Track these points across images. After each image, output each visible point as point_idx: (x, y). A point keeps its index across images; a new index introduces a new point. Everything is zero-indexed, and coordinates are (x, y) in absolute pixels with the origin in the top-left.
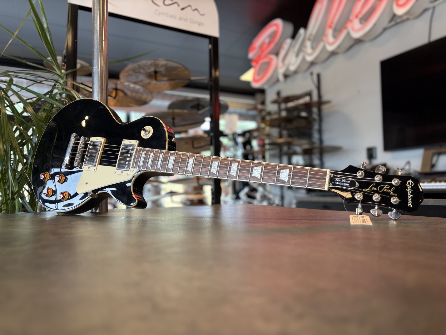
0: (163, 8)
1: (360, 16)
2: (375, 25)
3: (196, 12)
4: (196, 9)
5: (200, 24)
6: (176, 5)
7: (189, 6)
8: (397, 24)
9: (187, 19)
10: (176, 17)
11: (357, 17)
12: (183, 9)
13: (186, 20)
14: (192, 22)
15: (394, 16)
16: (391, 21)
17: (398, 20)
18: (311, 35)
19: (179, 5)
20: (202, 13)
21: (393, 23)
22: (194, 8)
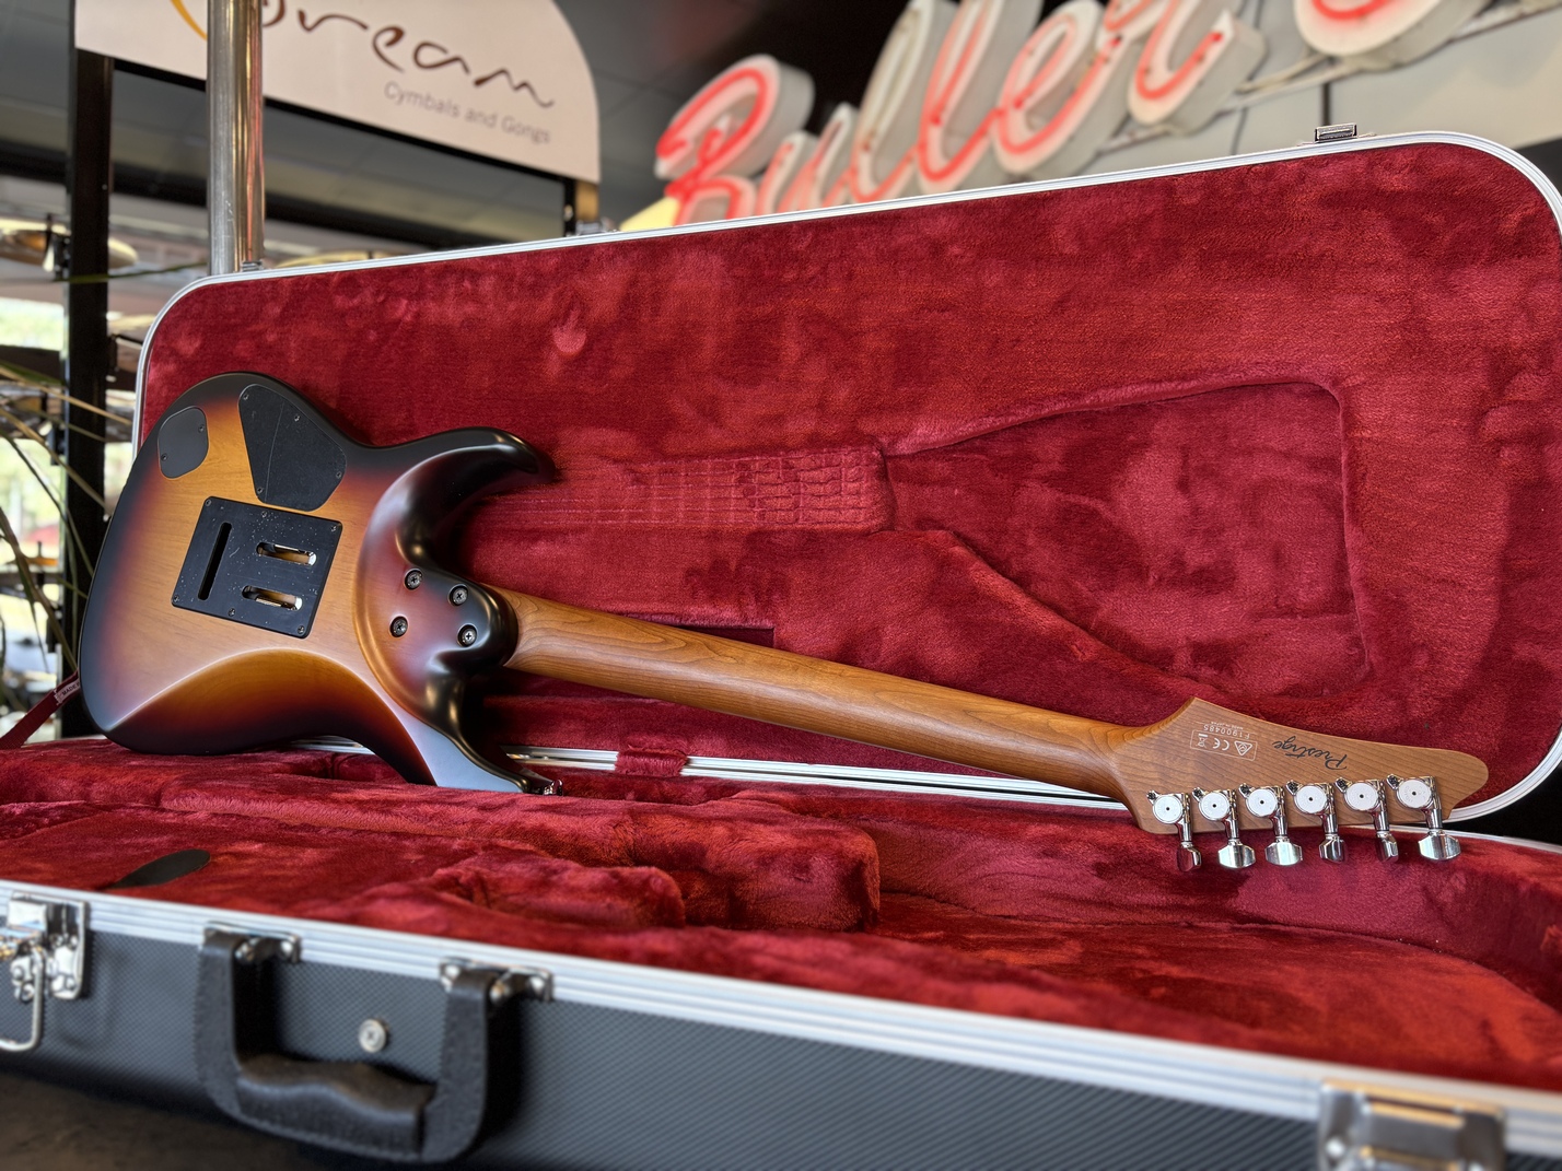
0: (415, 79)
1: (1029, 103)
2: (1071, 139)
3: (524, 91)
4: (524, 85)
5: (539, 136)
6: (457, 66)
7: (503, 72)
8: (1135, 143)
9: (494, 117)
10: (455, 108)
11: (1018, 104)
12: (479, 82)
13: (490, 121)
14: (511, 129)
15: (1128, 118)
16: (1117, 133)
17: (1141, 134)
18: (872, 134)
19: (466, 69)
20: (546, 100)
21: (1124, 139)
22: (517, 82)
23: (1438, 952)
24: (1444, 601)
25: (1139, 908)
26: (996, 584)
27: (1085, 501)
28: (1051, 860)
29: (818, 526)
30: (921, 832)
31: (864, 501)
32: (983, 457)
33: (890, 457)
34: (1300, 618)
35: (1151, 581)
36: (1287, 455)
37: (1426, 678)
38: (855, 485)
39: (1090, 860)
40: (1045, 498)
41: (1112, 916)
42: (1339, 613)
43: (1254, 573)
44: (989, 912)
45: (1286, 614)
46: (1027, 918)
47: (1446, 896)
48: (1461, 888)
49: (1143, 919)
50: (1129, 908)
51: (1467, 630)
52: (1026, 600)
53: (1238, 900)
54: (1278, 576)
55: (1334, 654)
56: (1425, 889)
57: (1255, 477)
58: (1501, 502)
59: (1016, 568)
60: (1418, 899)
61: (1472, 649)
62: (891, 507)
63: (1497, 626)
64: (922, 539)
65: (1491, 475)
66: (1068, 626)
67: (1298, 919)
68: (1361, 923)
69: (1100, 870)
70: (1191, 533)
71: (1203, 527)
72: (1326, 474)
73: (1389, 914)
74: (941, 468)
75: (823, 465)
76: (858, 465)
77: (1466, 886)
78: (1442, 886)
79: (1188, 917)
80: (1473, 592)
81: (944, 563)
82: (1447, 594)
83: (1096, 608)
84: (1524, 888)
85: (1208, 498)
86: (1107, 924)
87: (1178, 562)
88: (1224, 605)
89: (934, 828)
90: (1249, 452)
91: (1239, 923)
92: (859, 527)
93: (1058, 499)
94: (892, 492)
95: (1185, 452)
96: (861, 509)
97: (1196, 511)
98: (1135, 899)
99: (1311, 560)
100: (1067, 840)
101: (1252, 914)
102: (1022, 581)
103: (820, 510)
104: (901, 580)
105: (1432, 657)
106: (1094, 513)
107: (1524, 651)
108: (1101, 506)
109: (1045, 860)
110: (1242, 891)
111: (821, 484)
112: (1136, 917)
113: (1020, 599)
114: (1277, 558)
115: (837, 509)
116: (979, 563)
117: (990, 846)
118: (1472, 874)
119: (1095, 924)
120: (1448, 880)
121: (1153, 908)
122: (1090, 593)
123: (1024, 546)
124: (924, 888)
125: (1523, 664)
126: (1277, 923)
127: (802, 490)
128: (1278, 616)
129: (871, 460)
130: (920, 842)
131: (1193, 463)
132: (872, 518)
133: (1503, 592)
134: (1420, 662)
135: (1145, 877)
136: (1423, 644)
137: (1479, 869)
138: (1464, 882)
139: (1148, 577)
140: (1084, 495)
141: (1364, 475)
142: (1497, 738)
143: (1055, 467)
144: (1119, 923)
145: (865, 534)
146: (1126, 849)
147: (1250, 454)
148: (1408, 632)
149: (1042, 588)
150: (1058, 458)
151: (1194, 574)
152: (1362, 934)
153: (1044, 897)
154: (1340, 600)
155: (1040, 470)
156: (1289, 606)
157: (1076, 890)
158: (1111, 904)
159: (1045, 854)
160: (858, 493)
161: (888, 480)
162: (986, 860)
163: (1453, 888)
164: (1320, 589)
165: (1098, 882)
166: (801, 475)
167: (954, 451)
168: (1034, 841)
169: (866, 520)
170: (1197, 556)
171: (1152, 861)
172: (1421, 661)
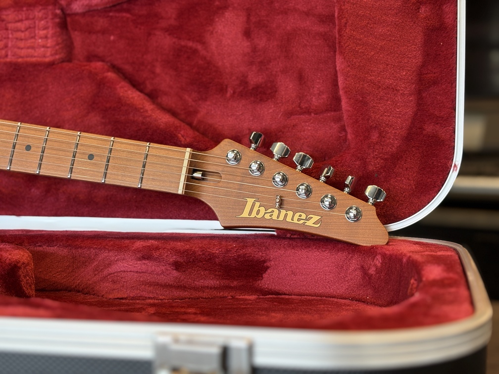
23: (367, 304)
24: (387, 100)
25: (203, 288)
26: (133, 96)
27: (190, 44)
28: (146, 262)
29: (20, 60)
30: (74, 251)
31: (50, 43)
32: (128, 15)
33: (69, 15)
34: (313, 115)
35: (228, 95)
36: (307, 14)
37: (377, 147)
38: (45, 32)
39: (171, 260)
40: (166, 41)
41: (186, 294)
42: (335, 111)
43: (287, 88)
44: (111, 296)
45: (305, 112)
46: (133, 298)
47: (372, 271)
48: (379, 265)
49: (205, 295)
50: (196, 289)
51: (400, 118)
52: (152, 107)
53: (263, 281)
54: (301, 89)
55: (332, 136)
56: (362, 267)
57: (288, 28)
58: (419, 39)
59: (149, 87)
60: (359, 273)
61: (402, 128)
62: (69, 47)
63: (416, 114)
64: (87, 67)
65: (414, 23)
66: (177, 122)
67: (296, 291)
68: (331, 291)
69: (177, 266)
70: (251, 63)
71: (259, 60)
72: (329, 25)
73: (345, 285)
74: (101, 22)
75: (24, 18)
76: (46, 18)
77: (381, 263)
78: (370, 265)
79: (232, 294)
80: (403, 94)
81: (101, 84)
82: (389, 96)
83: (196, 112)
84: (404, 260)
85: (261, 42)
86: (181, 299)
87: (244, 82)
88: (271, 108)
89: (81, 247)
90: (285, 12)
91: (263, 295)
92: (47, 60)
93: (174, 43)
94: (70, 38)
95: (249, 12)
96: (48, 47)
97: (254, 49)
98: (200, 283)
99: (319, 79)
100: (157, 248)
101: (271, 290)
102: (152, 96)
103: (22, 49)
104: (74, 94)
105: (380, 134)
106: (195, 51)
107: (429, 128)
108: (199, 47)
109: (144, 261)
110: (265, 276)
111: (22, 32)
112: (200, 294)
113: (148, 106)
114: (301, 78)
115: (33, 48)
116: (123, 83)
117: (112, 255)
118: (384, 256)
119: (173, 299)
120: (373, 261)
121: (211, 288)
122: (193, 103)
123: (154, 73)
124: (76, 287)
125: (429, 136)
126: (285, 294)
127: (10, 36)
128: (301, 114)
129: (55, 15)
130: (73, 258)
131: (253, 19)
132: (56, 54)
133: (419, 93)
134: (374, 138)
135: (206, 270)
136: (376, 127)
137: (387, 252)
138: (381, 261)
139: (227, 92)
140: (189, 40)
141: (346, 23)
142: (414, 181)
143: (172, 22)
144: (189, 299)
145: (51, 65)
146: (194, 252)
147: (286, 13)
148: (368, 119)
149: (165, 100)
150: (174, 16)
151: (253, 89)
152: (331, 297)
153: (143, 284)
154: (335, 103)
155: (163, 24)
156: (306, 108)
157: (163, 279)
158: (185, 287)
159: (143, 258)
160: (46, 37)
161: (67, 29)
162: (109, 265)
163: (375, 265)
164: (324, 96)
165: (175, 273)
166: (10, 26)
167: (110, 11)
168: (138, 250)
169: (52, 55)
170: (255, 78)
171: (210, 259)
172: (375, 136)
